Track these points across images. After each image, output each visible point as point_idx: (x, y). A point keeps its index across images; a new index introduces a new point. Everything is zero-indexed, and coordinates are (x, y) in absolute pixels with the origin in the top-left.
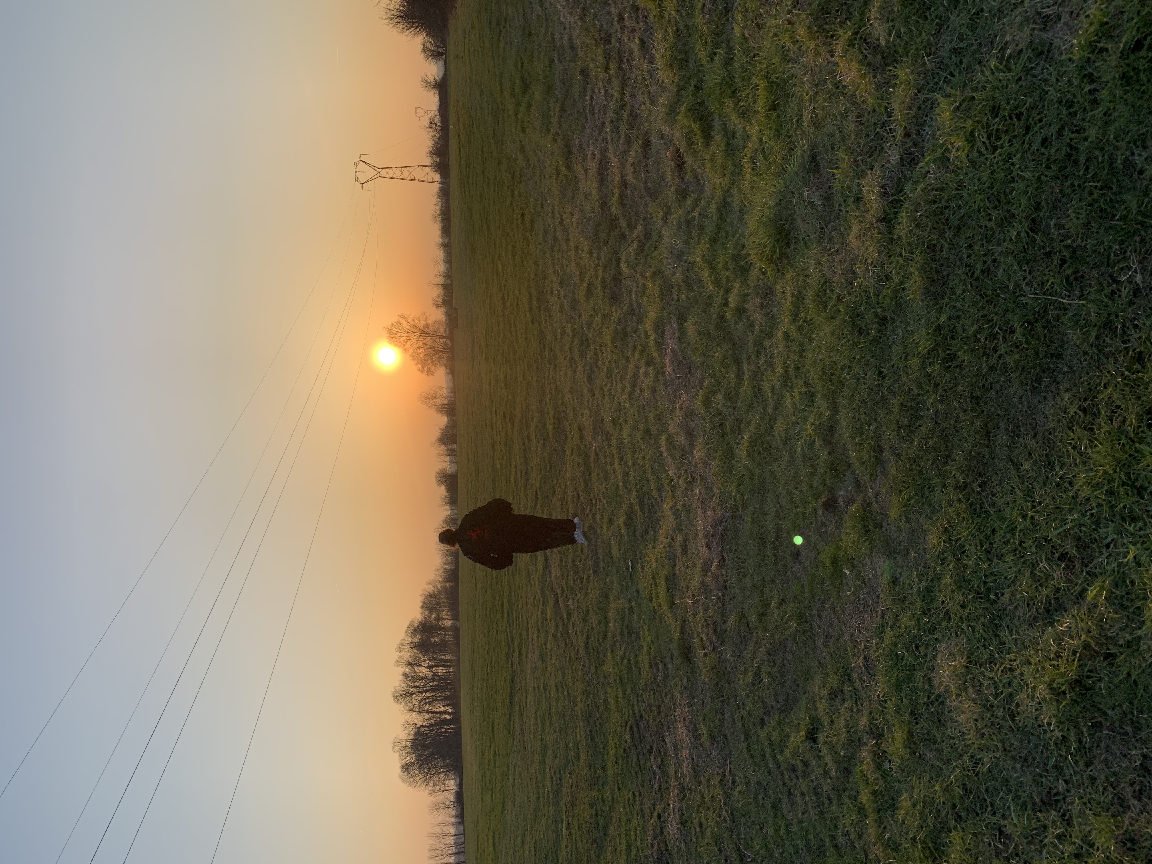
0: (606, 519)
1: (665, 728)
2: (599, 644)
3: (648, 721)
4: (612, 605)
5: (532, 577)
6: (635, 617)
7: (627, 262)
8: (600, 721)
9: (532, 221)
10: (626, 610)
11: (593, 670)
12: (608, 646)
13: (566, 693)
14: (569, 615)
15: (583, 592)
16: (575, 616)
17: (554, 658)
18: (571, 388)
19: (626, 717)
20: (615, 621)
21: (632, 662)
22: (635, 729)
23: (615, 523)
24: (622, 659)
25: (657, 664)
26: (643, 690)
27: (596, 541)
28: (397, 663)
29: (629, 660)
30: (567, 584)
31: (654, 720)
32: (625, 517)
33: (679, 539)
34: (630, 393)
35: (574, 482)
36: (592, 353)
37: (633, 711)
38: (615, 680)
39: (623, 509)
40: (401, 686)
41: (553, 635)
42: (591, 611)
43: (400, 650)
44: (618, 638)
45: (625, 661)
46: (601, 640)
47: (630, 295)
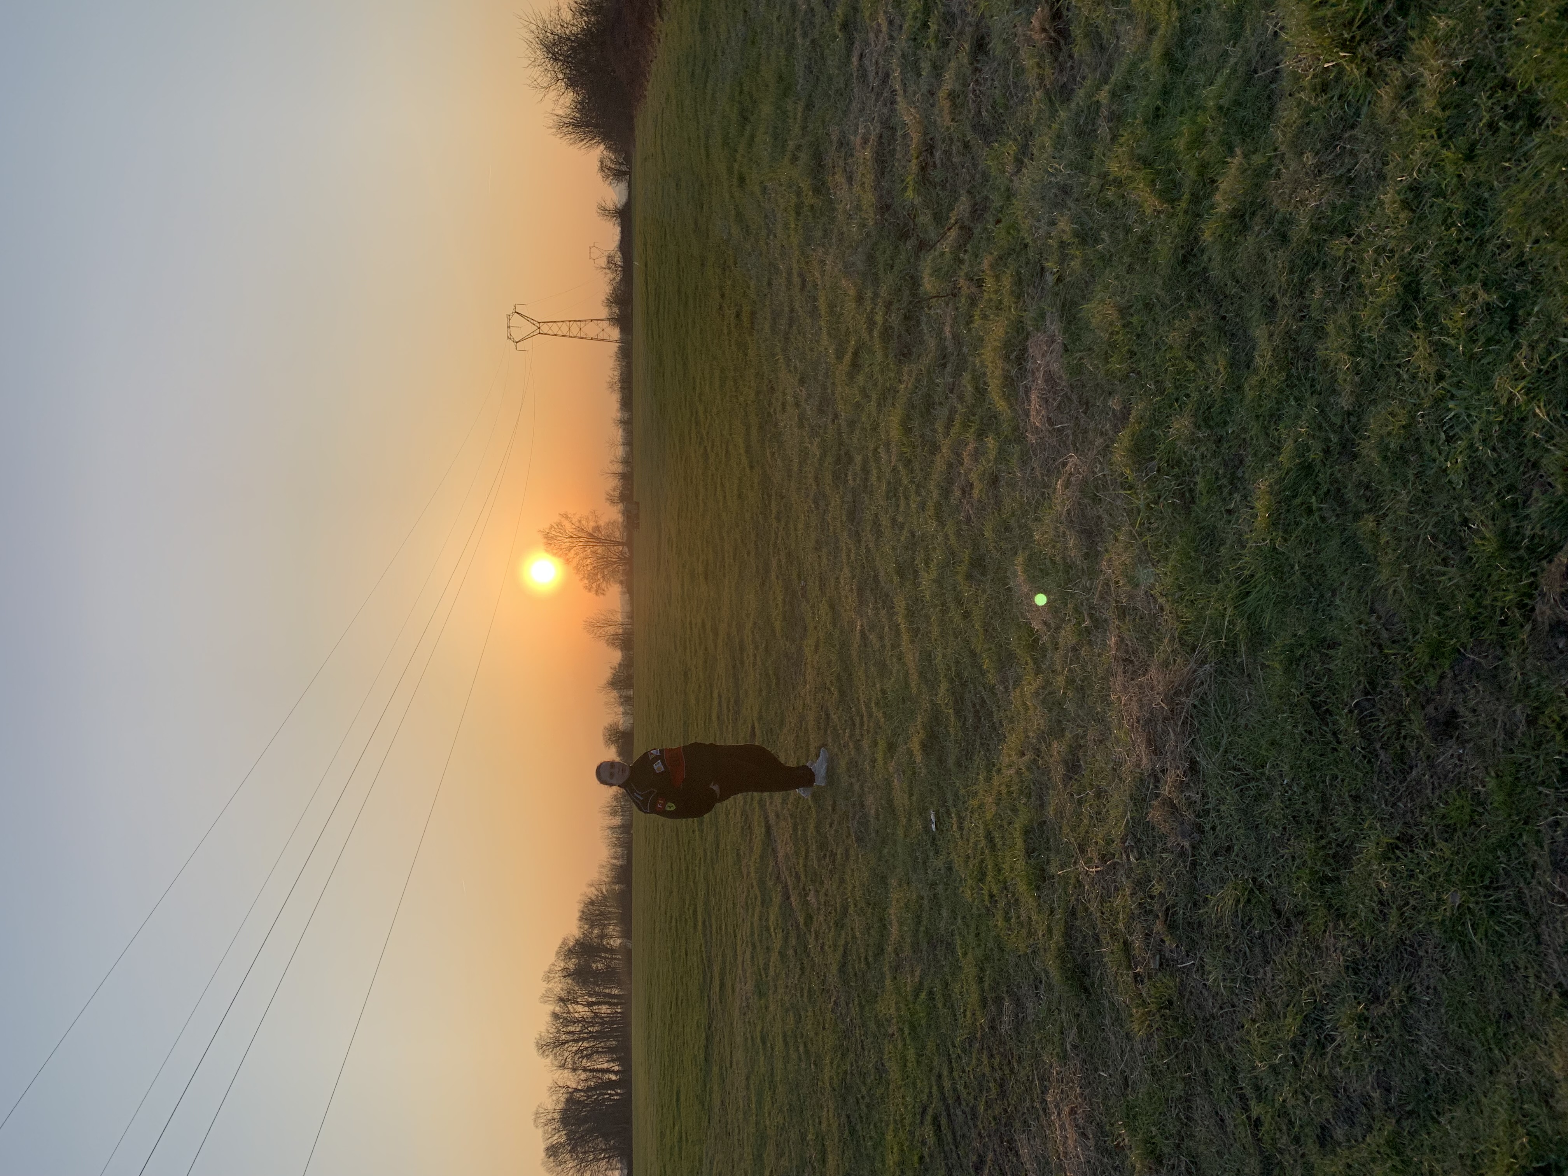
0: (882, 744)
1: (1018, 1124)
2: (868, 964)
3: (973, 1109)
4: (894, 895)
5: (744, 863)
6: (945, 913)
7: (936, 272)
8: (867, 1099)
9: (753, 313)
10: (926, 902)
11: (854, 1010)
12: (886, 969)
13: (801, 1049)
14: (809, 918)
15: (836, 876)
16: (821, 918)
17: (781, 990)
18: (817, 541)
19: (925, 1097)
20: (901, 924)
21: (938, 996)
22: (944, 1121)
23: (902, 749)
24: (917, 992)
25: (999, 1001)
26: (964, 1051)
27: (862, 787)
28: (544, 999)
29: (931, 993)
30: (805, 866)
31: (988, 1106)
32: (922, 735)
33: (1058, 748)
34: (938, 507)
35: (820, 695)
36: (858, 468)
37: (941, 1088)
38: (901, 1030)
39: (919, 720)
40: (548, 1032)
41: (780, 953)
42: (851, 909)
43: (548, 979)
44: (907, 952)
45: (923, 995)
46: (870, 959)
47: (940, 331)
